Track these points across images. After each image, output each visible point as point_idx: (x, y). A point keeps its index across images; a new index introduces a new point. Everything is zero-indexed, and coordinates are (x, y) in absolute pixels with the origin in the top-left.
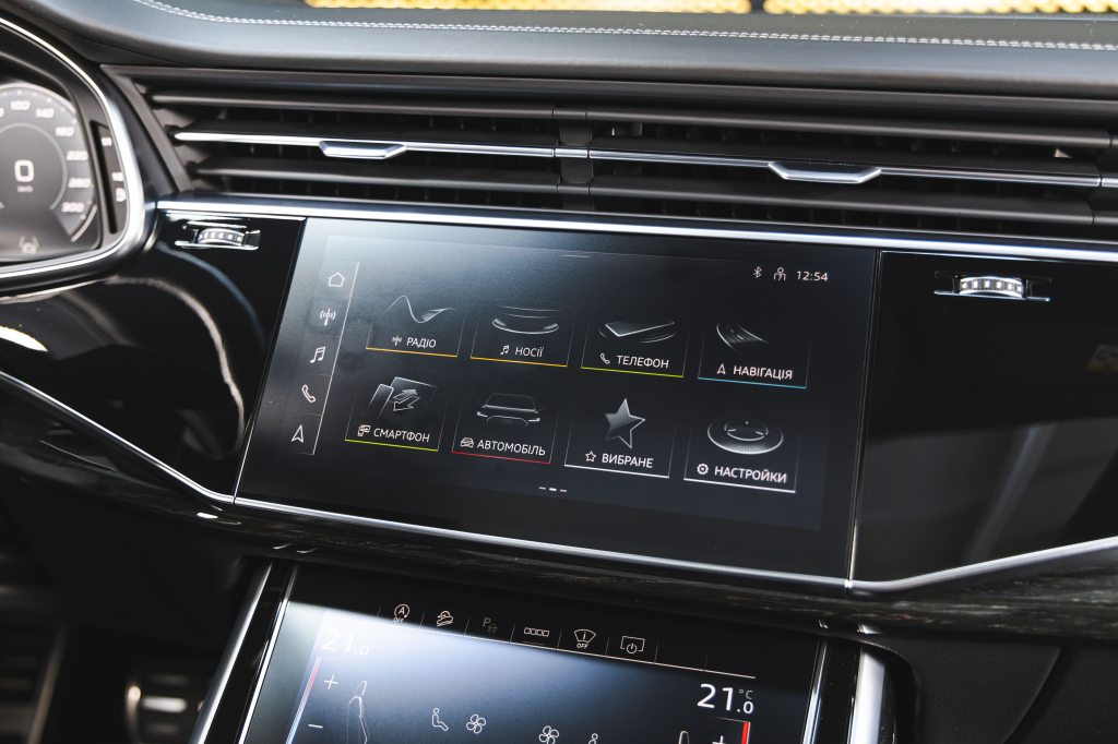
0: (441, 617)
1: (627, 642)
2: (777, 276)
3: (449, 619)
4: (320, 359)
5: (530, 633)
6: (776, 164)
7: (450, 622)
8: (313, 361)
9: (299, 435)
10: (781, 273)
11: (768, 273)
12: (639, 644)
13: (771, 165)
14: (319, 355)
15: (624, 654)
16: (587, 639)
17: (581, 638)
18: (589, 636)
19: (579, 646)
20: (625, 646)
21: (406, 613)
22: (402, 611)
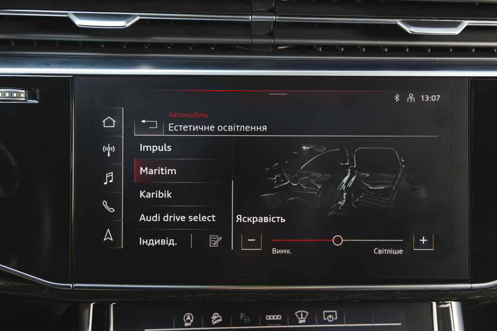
0: (214, 317)
1: (327, 314)
2: (410, 100)
3: (219, 318)
4: (111, 181)
5: (270, 319)
6: (403, 22)
7: (220, 320)
8: (105, 183)
9: (108, 236)
10: (411, 98)
11: (403, 98)
12: (333, 314)
13: (399, 23)
14: (110, 178)
15: (327, 322)
16: (304, 317)
17: (300, 317)
18: (304, 314)
19: (300, 322)
20: (326, 317)
21: (191, 319)
22: (188, 318)
